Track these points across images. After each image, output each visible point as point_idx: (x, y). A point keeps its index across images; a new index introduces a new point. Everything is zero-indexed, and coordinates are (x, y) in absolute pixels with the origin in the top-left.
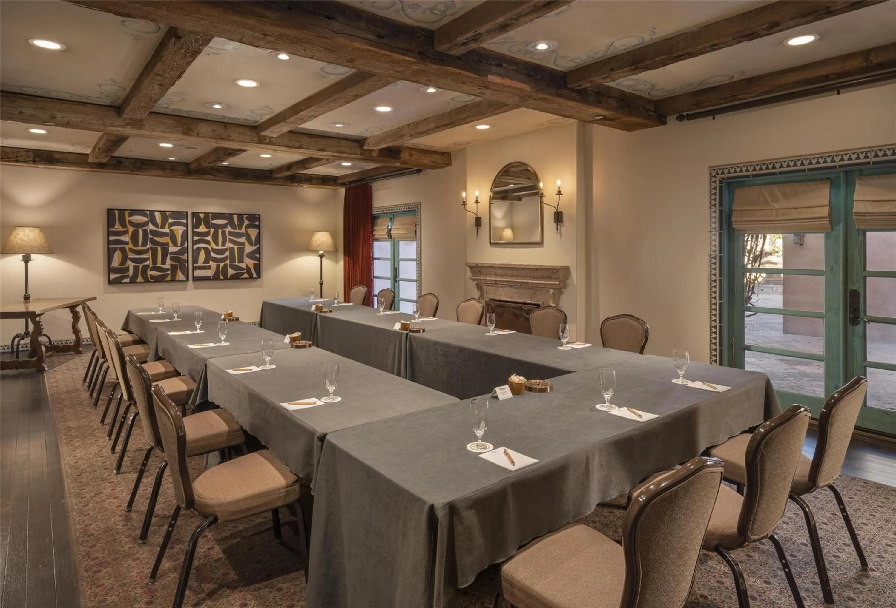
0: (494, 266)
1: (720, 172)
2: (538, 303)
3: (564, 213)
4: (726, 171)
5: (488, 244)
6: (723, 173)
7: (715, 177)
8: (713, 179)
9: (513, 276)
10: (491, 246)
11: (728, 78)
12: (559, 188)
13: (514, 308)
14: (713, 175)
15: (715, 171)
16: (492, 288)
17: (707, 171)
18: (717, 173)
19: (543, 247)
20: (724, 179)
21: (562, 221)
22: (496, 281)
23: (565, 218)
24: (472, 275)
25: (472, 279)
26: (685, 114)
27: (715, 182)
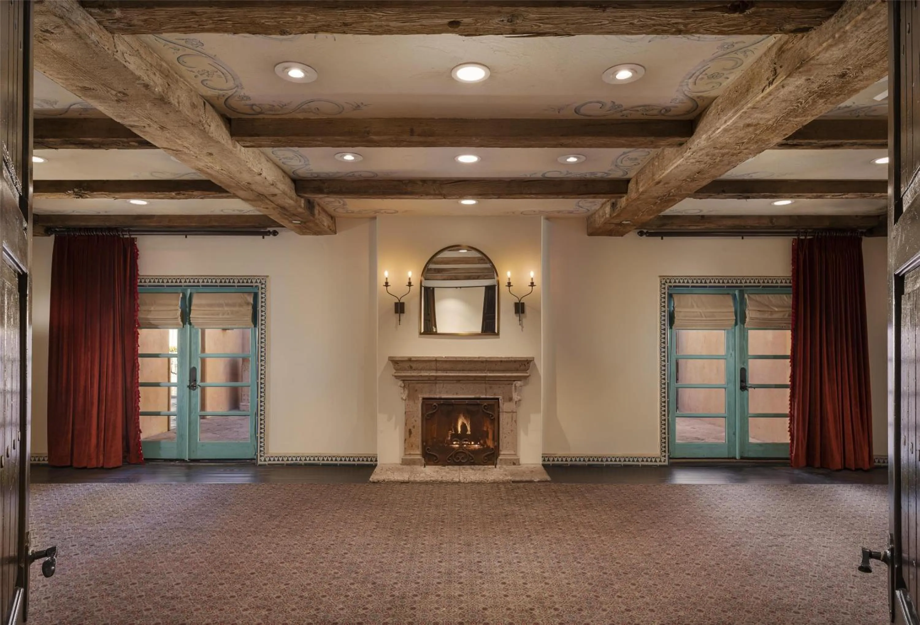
0: (438, 359)
1: (668, 281)
2: (497, 397)
3: (525, 304)
4: (673, 281)
5: (417, 333)
6: (670, 282)
7: (664, 284)
8: (663, 286)
9: (463, 370)
10: (419, 337)
11: (699, 211)
12: (532, 279)
13: (467, 404)
14: (663, 283)
15: (665, 280)
16: (427, 385)
17: (658, 279)
18: (666, 282)
19: (499, 338)
20: (671, 286)
21: (523, 312)
22: (437, 377)
23: (527, 309)
24: (395, 371)
25: (395, 376)
26: (645, 231)
27: (664, 288)
